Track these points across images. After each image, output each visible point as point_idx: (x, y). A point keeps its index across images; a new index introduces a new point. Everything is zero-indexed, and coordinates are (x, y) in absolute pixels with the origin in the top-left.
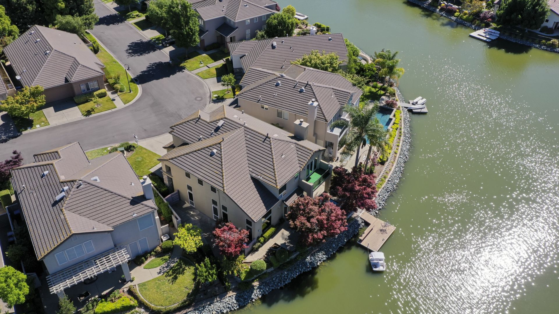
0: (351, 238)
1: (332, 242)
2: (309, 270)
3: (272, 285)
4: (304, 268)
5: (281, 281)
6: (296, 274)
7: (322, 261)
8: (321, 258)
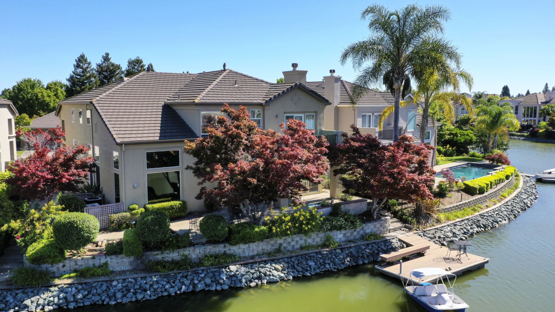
0: (364, 264)
1: (310, 257)
2: (219, 288)
3: (99, 291)
4: (208, 281)
5: (129, 291)
6: (180, 289)
7: (265, 281)
8: (265, 275)
